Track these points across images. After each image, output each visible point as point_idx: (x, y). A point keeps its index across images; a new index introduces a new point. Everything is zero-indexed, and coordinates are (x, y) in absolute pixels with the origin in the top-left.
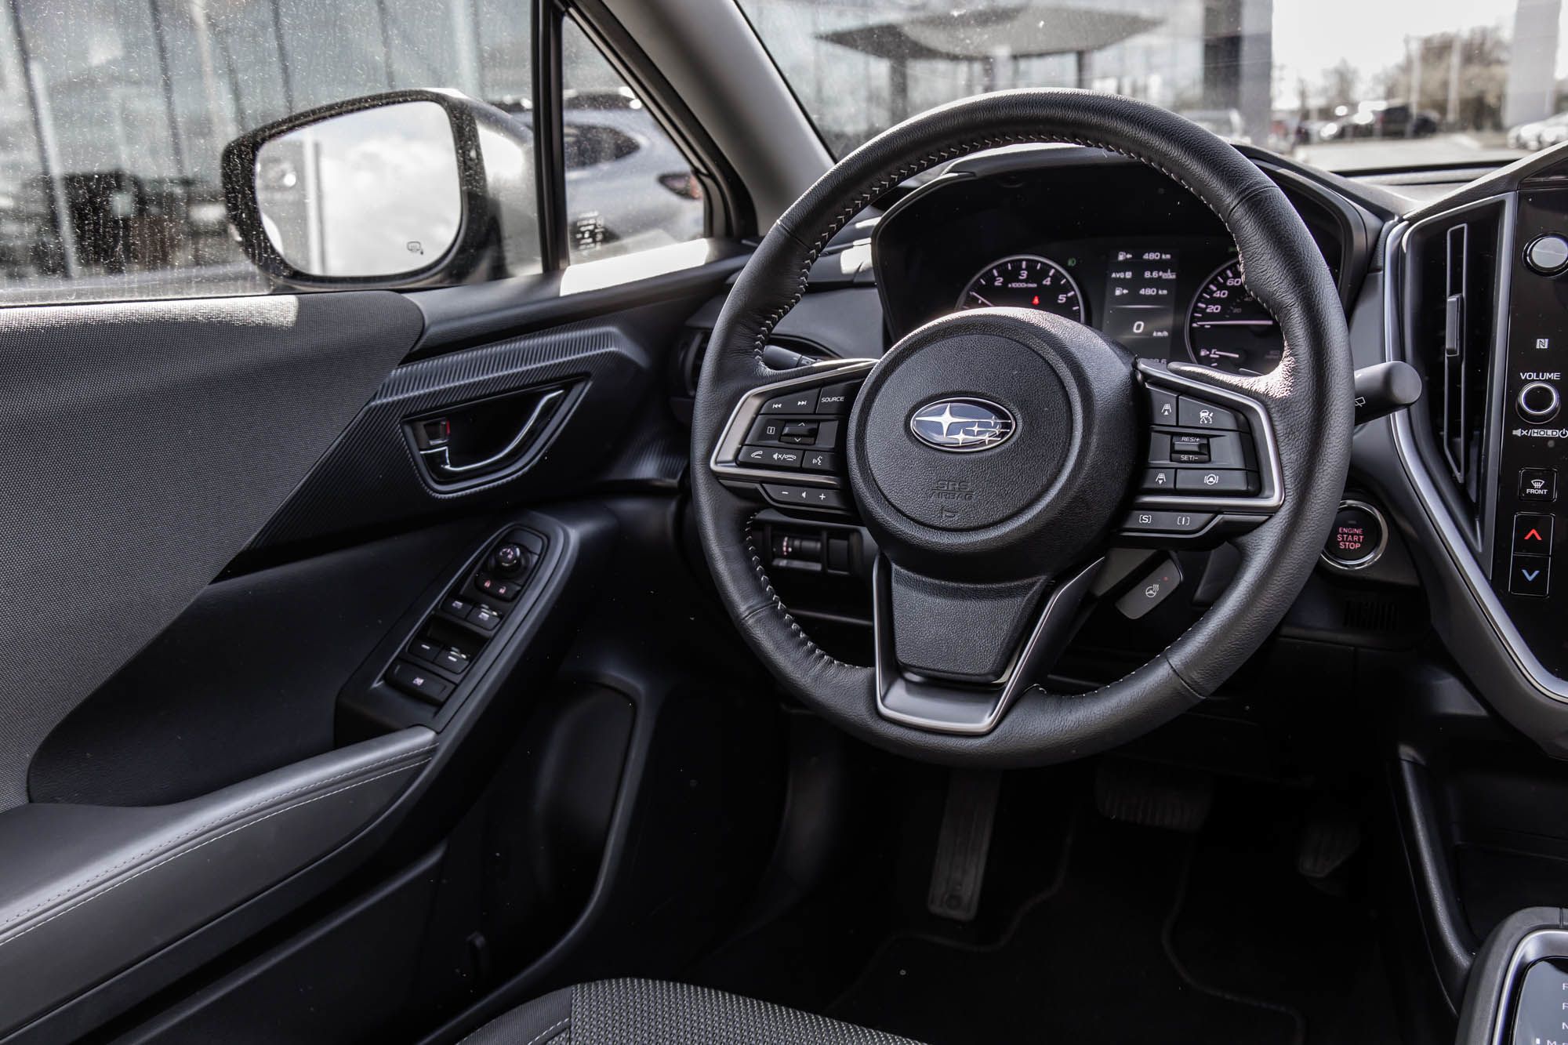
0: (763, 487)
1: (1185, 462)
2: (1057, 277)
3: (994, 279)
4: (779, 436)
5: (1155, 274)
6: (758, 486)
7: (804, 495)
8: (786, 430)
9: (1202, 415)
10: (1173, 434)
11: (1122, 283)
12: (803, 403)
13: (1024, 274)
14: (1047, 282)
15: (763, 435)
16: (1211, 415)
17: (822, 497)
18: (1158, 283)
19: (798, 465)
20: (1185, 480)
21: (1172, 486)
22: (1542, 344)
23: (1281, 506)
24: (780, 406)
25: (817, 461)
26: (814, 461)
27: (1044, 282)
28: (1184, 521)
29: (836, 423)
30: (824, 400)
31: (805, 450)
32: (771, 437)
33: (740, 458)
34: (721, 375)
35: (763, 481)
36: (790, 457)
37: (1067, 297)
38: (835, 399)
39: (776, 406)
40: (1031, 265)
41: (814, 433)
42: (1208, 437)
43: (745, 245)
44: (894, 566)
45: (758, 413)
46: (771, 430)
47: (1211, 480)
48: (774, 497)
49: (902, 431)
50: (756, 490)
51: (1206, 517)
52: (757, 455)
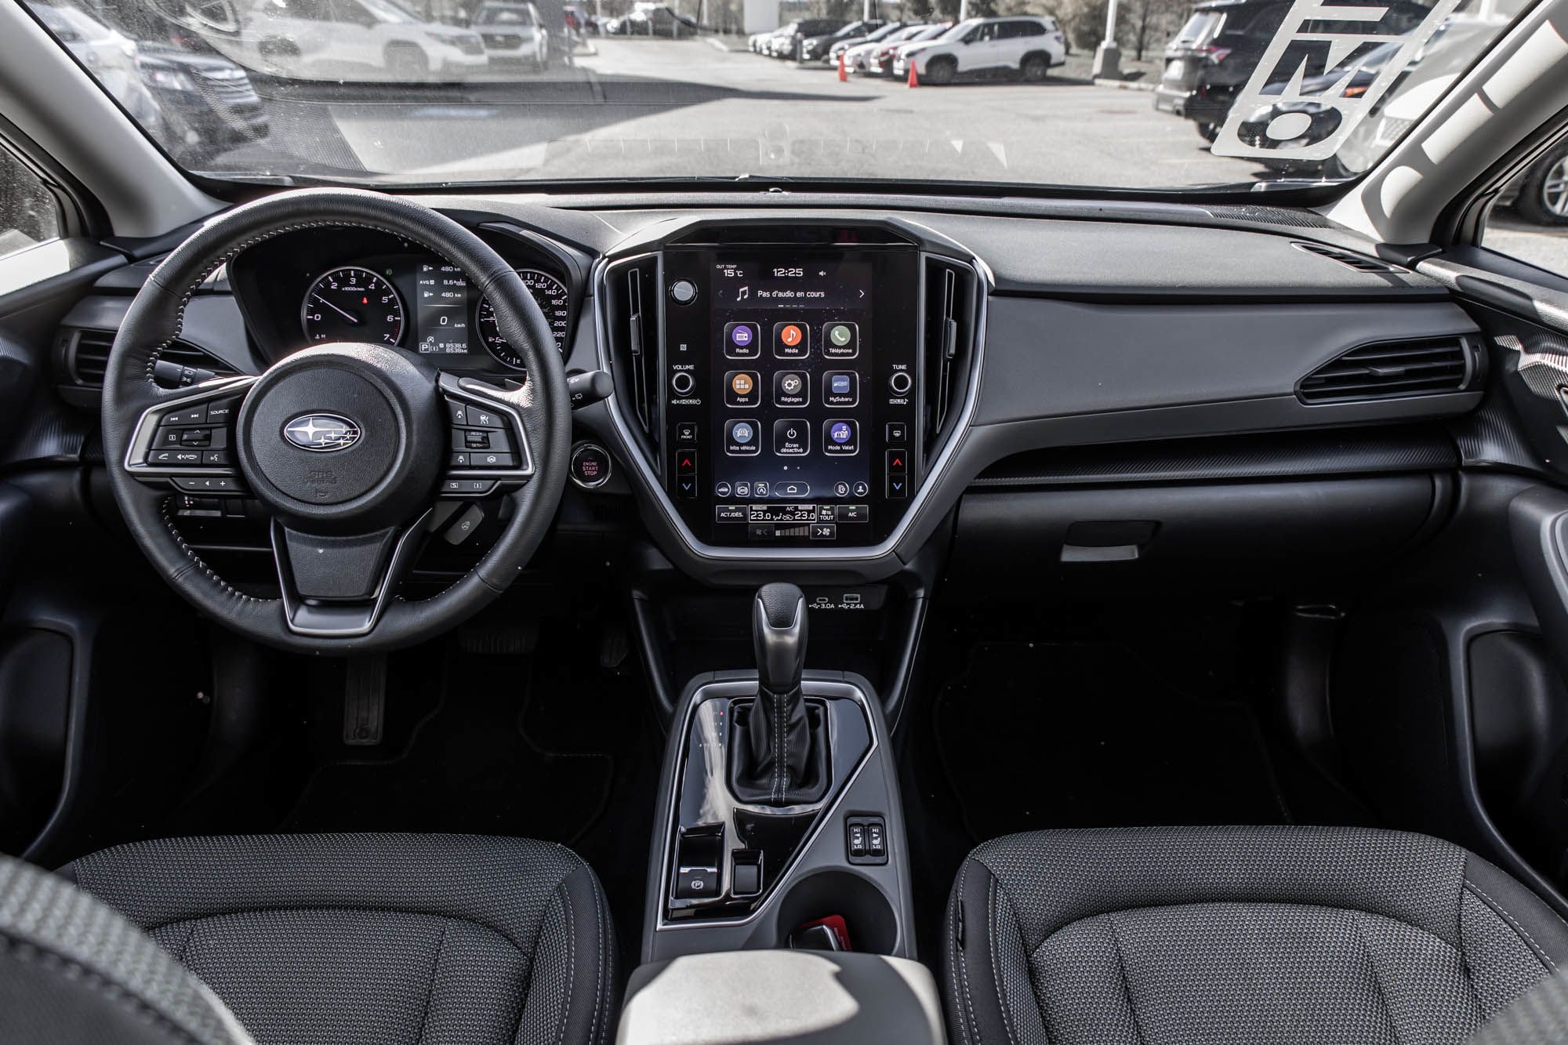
0: (173, 480)
1: (474, 448)
2: (379, 284)
3: (330, 284)
4: (180, 441)
5: (451, 282)
6: (169, 480)
7: (208, 483)
8: (185, 437)
9: (482, 418)
10: (465, 430)
11: (428, 288)
12: (195, 416)
13: (354, 281)
14: (372, 287)
15: (165, 441)
16: (490, 419)
17: (223, 484)
18: (454, 289)
19: (199, 462)
20: (476, 459)
21: (468, 464)
22: (683, 347)
23: (533, 474)
24: (177, 419)
25: (215, 458)
26: (212, 458)
27: (370, 287)
28: (478, 486)
29: (224, 430)
30: (212, 413)
31: (203, 451)
32: (173, 443)
33: (150, 459)
34: (120, 398)
35: (171, 475)
36: (192, 457)
37: (389, 299)
38: (221, 412)
39: (174, 419)
40: (358, 274)
41: (208, 438)
42: (487, 432)
43: (103, 246)
44: (286, 529)
45: (158, 425)
46: (172, 438)
47: (492, 460)
48: (181, 485)
49: (279, 439)
50: (167, 483)
51: (490, 482)
52: (163, 457)
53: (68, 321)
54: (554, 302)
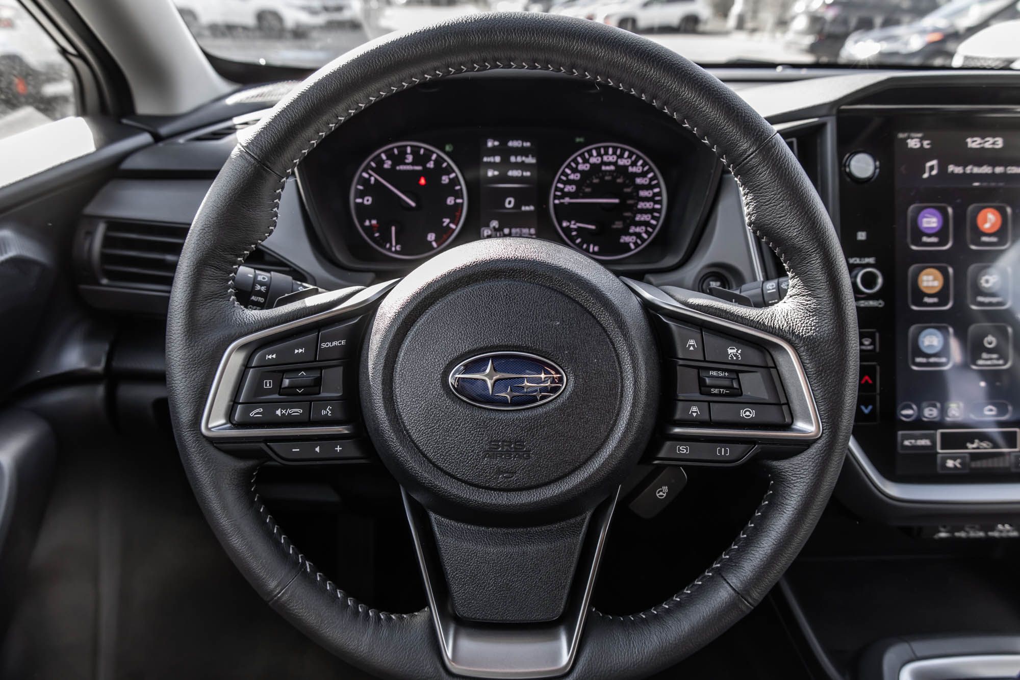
0: (268, 446)
1: (715, 395)
2: (439, 161)
3: (383, 162)
4: (279, 389)
5: (519, 159)
6: (263, 446)
7: (317, 449)
8: (286, 382)
9: (730, 351)
10: (699, 368)
11: (493, 165)
12: (300, 351)
13: (410, 158)
14: (431, 165)
15: (258, 389)
16: (739, 352)
17: (338, 449)
18: (522, 166)
19: (306, 418)
20: (719, 412)
21: (706, 417)
22: (862, 236)
23: (818, 438)
24: (274, 356)
25: (327, 412)
26: (323, 412)
27: (428, 165)
28: (723, 452)
29: (340, 370)
30: (324, 345)
31: (311, 401)
32: (269, 392)
33: (237, 417)
34: (193, 328)
35: (267, 440)
36: (297, 412)
37: (450, 179)
38: (336, 343)
39: (270, 357)
40: (416, 151)
41: (318, 382)
42: (737, 372)
43: (127, 125)
44: (433, 516)
45: (246, 366)
46: (268, 384)
47: (748, 414)
48: (281, 454)
50: (261, 450)
52: (256, 413)
53: (91, 209)
54: (639, 181)
